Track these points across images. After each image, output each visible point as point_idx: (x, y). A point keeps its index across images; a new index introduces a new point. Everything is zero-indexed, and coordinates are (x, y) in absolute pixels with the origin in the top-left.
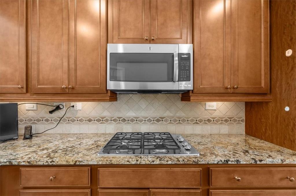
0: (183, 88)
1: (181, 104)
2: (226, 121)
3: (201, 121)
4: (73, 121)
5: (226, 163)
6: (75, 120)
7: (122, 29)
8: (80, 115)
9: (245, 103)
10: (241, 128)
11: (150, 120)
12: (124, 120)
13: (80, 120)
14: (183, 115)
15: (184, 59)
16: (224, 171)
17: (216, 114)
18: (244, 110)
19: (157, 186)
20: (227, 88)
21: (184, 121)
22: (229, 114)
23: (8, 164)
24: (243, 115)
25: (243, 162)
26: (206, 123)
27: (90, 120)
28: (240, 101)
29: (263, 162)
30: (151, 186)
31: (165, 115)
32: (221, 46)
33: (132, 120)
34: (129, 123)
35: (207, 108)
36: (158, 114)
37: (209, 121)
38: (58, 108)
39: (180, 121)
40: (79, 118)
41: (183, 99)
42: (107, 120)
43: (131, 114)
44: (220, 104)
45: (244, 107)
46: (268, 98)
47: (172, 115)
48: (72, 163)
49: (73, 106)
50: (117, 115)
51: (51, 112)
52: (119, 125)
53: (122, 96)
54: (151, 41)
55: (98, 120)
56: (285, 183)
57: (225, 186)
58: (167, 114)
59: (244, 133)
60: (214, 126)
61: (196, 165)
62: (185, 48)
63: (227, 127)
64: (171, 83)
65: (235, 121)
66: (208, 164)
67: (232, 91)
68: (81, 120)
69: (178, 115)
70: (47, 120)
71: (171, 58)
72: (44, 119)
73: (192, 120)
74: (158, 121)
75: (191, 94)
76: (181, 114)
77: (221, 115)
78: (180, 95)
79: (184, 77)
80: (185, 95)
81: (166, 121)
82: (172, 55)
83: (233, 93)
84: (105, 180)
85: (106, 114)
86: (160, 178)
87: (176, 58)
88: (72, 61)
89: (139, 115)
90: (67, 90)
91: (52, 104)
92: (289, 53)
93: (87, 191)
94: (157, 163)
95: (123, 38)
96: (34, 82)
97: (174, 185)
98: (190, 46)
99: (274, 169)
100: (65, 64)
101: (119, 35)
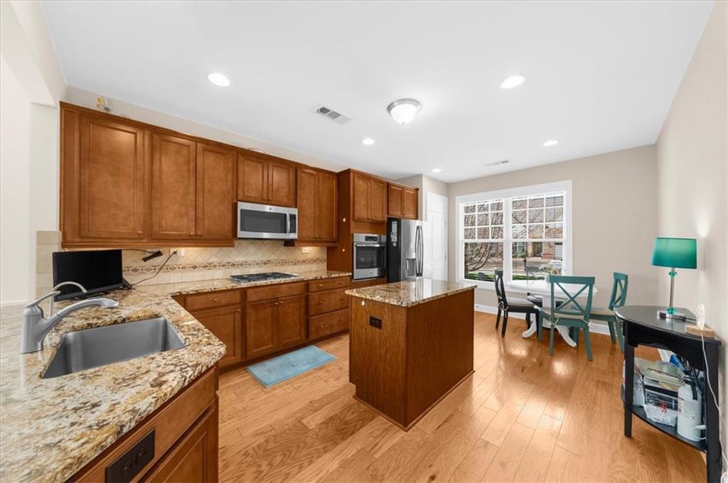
0: (290, 238)
1: (284, 249)
2: (315, 261)
3: (298, 262)
4: (173, 269)
5: (316, 279)
6: (175, 268)
8: (182, 262)
9: (326, 248)
10: (324, 266)
11: (258, 264)
12: (233, 265)
13: (182, 268)
15: (292, 217)
16: (315, 282)
17: (309, 256)
18: (326, 252)
19: (282, 296)
20: (316, 238)
21: (286, 262)
22: (317, 256)
23: (178, 294)
24: (325, 256)
26: (302, 264)
27: (195, 267)
28: (323, 246)
30: (279, 296)
31: (271, 258)
33: (242, 265)
35: (303, 252)
36: (265, 259)
37: (304, 261)
38: (159, 254)
39: (283, 263)
40: (180, 265)
41: (285, 245)
42: (215, 266)
43: (240, 259)
44: (311, 248)
45: (326, 250)
46: (338, 244)
47: (276, 258)
49: (176, 253)
50: (225, 260)
51: (145, 260)
52: (229, 270)
55: (205, 267)
57: (316, 290)
58: (273, 257)
59: (326, 269)
60: (307, 266)
61: (302, 281)
63: (315, 266)
64: (284, 234)
65: (321, 261)
66: (308, 280)
67: (319, 239)
68: (184, 268)
69: (281, 258)
70: (135, 270)
71: (285, 217)
72: (130, 269)
73: (292, 262)
74: (265, 264)
75: (295, 241)
76: (284, 257)
77: (312, 257)
78: (283, 242)
79: (293, 231)
80: (289, 243)
81: (272, 263)
84: (252, 297)
85: (214, 260)
86: (285, 291)
87: (288, 217)
88: (199, 211)
89: (248, 260)
90: (194, 237)
91: (150, 250)
92: (344, 220)
93: (239, 306)
94: (283, 282)
95: (247, 196)
96: (156, 228)
97: (291, 294)
98: (296, 210)
99: (336, 280)
100: (192, 213)
101: (243, 193)
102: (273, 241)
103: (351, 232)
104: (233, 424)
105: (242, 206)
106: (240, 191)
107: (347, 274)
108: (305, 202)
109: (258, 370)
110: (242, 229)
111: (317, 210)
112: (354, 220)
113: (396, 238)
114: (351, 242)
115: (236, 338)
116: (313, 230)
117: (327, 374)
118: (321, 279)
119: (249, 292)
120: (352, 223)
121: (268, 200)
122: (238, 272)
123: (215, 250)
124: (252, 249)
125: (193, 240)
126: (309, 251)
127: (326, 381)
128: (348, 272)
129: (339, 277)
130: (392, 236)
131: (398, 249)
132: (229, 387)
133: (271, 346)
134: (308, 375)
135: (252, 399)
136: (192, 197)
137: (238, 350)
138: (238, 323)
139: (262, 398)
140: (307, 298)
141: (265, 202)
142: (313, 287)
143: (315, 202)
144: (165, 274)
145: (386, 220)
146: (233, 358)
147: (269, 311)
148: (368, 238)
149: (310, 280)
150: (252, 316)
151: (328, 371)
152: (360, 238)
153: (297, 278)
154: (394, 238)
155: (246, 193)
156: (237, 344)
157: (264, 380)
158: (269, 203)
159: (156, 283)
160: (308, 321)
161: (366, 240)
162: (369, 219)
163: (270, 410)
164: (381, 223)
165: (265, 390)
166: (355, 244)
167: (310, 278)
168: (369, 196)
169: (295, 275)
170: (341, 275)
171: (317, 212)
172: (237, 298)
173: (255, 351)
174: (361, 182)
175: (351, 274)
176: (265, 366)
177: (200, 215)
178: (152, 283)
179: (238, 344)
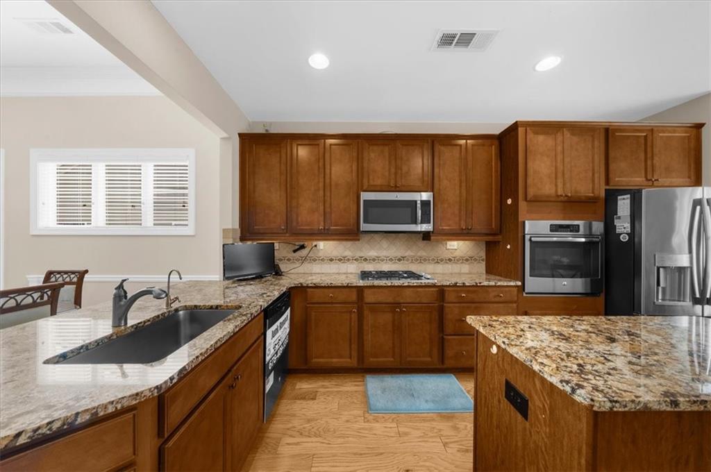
0: (423, 230)
1: (422, 244)
2: (467, 260)
3: (442, 260)
4: (315, 260)
5: (455, 285)
6: (316, 260)
7: (371, 177)
8: (321, 254)
9: (484, 242)
10: (482, 267)
11: (391, 260)
12: (366, 260)
13: (321, 260)
14: (424, 254)
15: (425, 204)
16: (454, 291)
17: (457, 254)
18: (485, 249)
19: (405, 301)
20: (462, 229)
21: (425, 260)
22: (470, 254)
24: (483, 254)
25: (467, 284)
26: (447, 263)
27: (331, 260)
28: (479, 240)
29: (482, 284)
30: (402, 301)
31: (406, 254)
32: (458, 192)
33: (374, 260)
34: (370, 263)
35: (448, 247)
36: (399, 254)
37: (450, 260)
38: (302, 247)
39: (421, 260)
40: (320, 257)
41: (424, 239)
42: (348, 260)
43: (373, 253)
44: (461, 243)
45: (485, 246)
46: (499, 238)
47: (413, 254)
48: (345, 285)
49: (316, 246)
50: (358, 254)
51: (295, 251)
52: (360, 265)
53: (364, 235)
54: (396, 189)
55: (340, 260)
56: (497, 299)
57: (455, 301)
58: (409, 253)
59: (484, 272)
60: (454, 265)
61: (434, 286)
62: (425, 196)
63: (467, 266)
64: (414, 225)
65: (476, 260)
66: (443, 286)
67: (467, 231)
68: (323, 260)
69: (419, 254)
70: (289, 260)
71: (414, 204)
73: (433, 260)
74: (399, 260)
75: (431, 234)
76: (423, 254)
77: (462, 254)
78: (422, 235)
79: (425, 220)
80: (426, 236)
81: (408, 260)
82: (416, 201)
83: (468, 233)
84: (370, 297)
85: (348, 253)
86: (408, 296)
87: (419, 205)
88: (327, 205)
89: (381, 255)
90: (323, 231)
91: (297, 243)
92: (509, 201)
93: (356, 305)
94: (406, 284)
95: (372, 186)
96: (294, 224)
97: (418, 300)
98: (431, 194)
99: (490, 289)
100: (322, 208)
101: (368, 182)
102: (410, 235)
103: (520, 220)
104: (313, 445)
105: (365, 196)
106: (365, 181)
107: (512, 284)
108: (445, 182)
109: (374, 384)
110: (365, 222)
111: (464, 191)
112: (526, 199)
113: (628, 225)
114: (520, 235)
115: (353, 341)
116: (457, 219)
117: (452, 433)
118: (464, 285)
119: (367, 292)
120: (523, 205)
121: (396, 186)
122: (369, 267)
123: (349, 244)
124: (385, 244)
125: (322, 234)
126: (457, 246)
127: (445, 445)
128: (516, 279)
129: (495, 286)
130: (617, 222)
131: (632, 247)
132: (338, 392)
133: (392, 359)
134: (424, 420)
135: (347, 421)
136: (321, 193)
137: (355, 354)
138: (355, 324)
139: (357, 426)
140: (441, 310)
141: (393, 189)
142: (450, 297)
143: (461, 181)
144: (309, 265)
145: (603, 194)
146: (349, 360)
147: (387, 317)
148: (555, 228)
149: (446, 286)
150: (369, 319)
151: (455, 428)
152: (537, 228)
153: (429, 281)
154: (623, 226)
155: (372, 183)
156: (353, 346)
157: (372, 401)
158: (398, 189)
159: (303, 272)
160: (442, 342)
161: (551, 231)
162: (558, 196)
163: (355, 451)
164: (591, 201)
165: (367, 415)
166: (527, 237)
167: (445, 284)
168: (560, 157)
169: (429, 277)
170: (499, 284)
171: (464, 195)
172: (353, 296)
173: (371, 359)
174: (541, 138)
175: (519, 283)
176: (382, 381)
177: (328, 210)
178: (300, 271)
179: (355, 346)
